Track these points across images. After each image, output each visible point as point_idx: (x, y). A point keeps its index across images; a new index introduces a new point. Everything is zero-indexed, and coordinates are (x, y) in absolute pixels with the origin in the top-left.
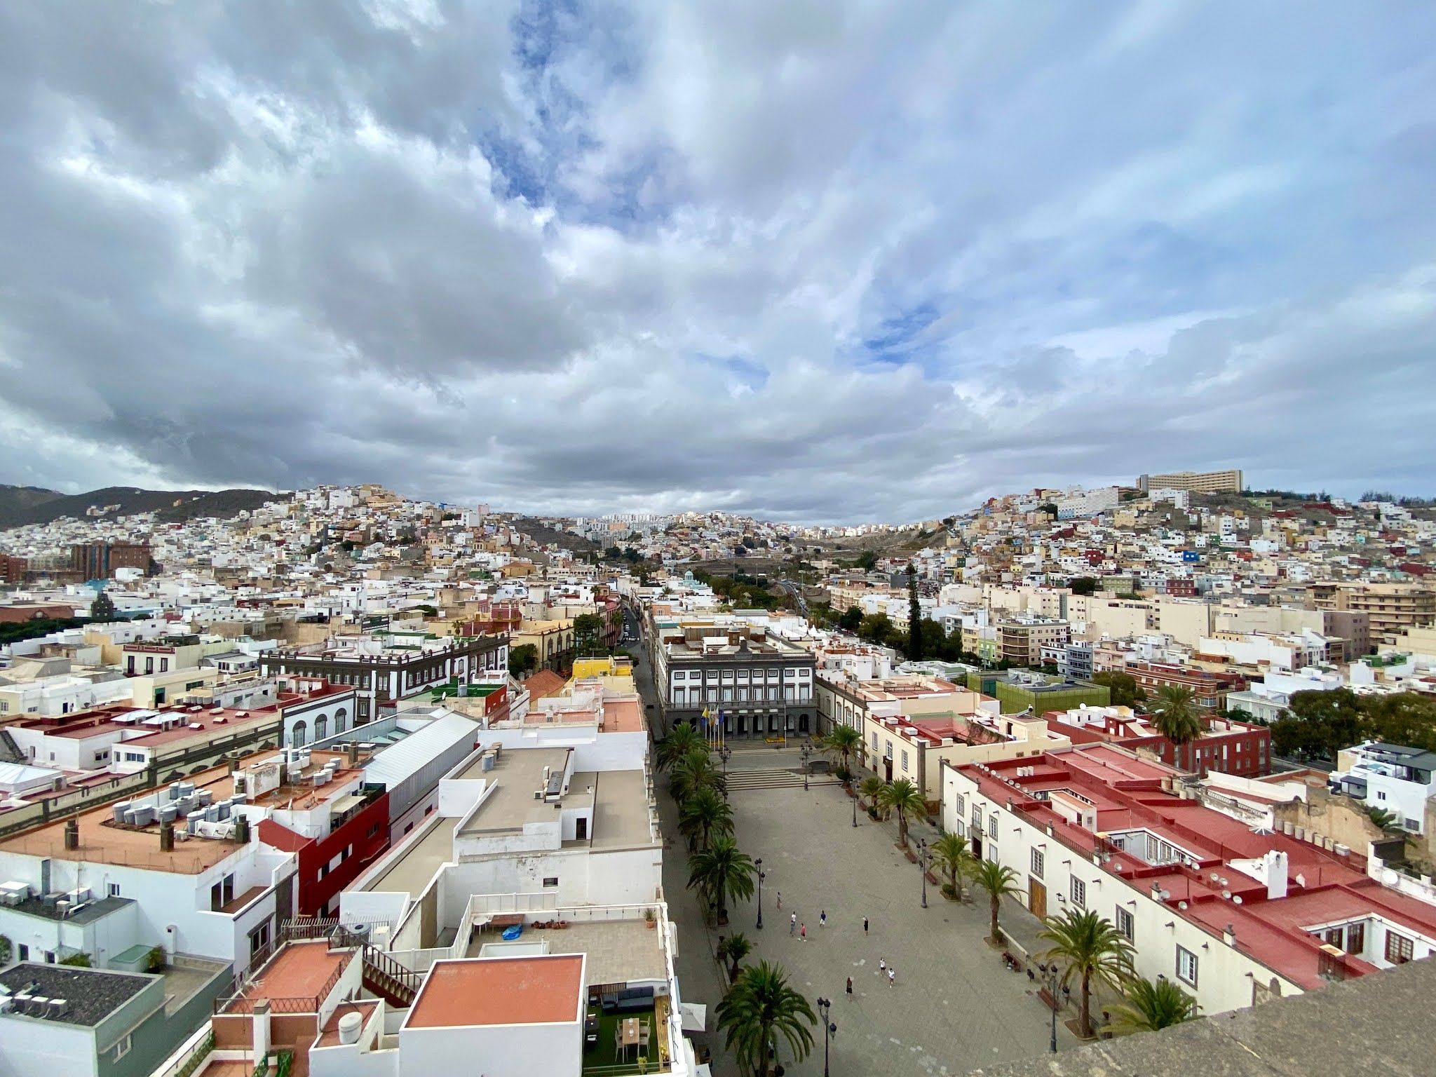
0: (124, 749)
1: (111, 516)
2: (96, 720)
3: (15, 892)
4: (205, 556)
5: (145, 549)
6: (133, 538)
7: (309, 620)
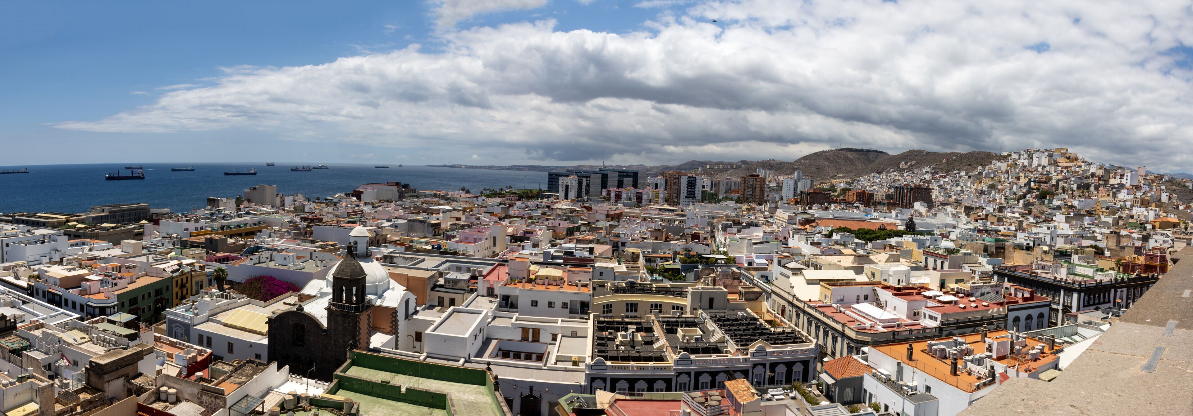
0: (928, 312)
1: (910, 169)
2: (914, 291)
3: (885, 375)
4: (958, 198)
5: (928, 191)
6: (922, 183)
7: (1020, 247)
